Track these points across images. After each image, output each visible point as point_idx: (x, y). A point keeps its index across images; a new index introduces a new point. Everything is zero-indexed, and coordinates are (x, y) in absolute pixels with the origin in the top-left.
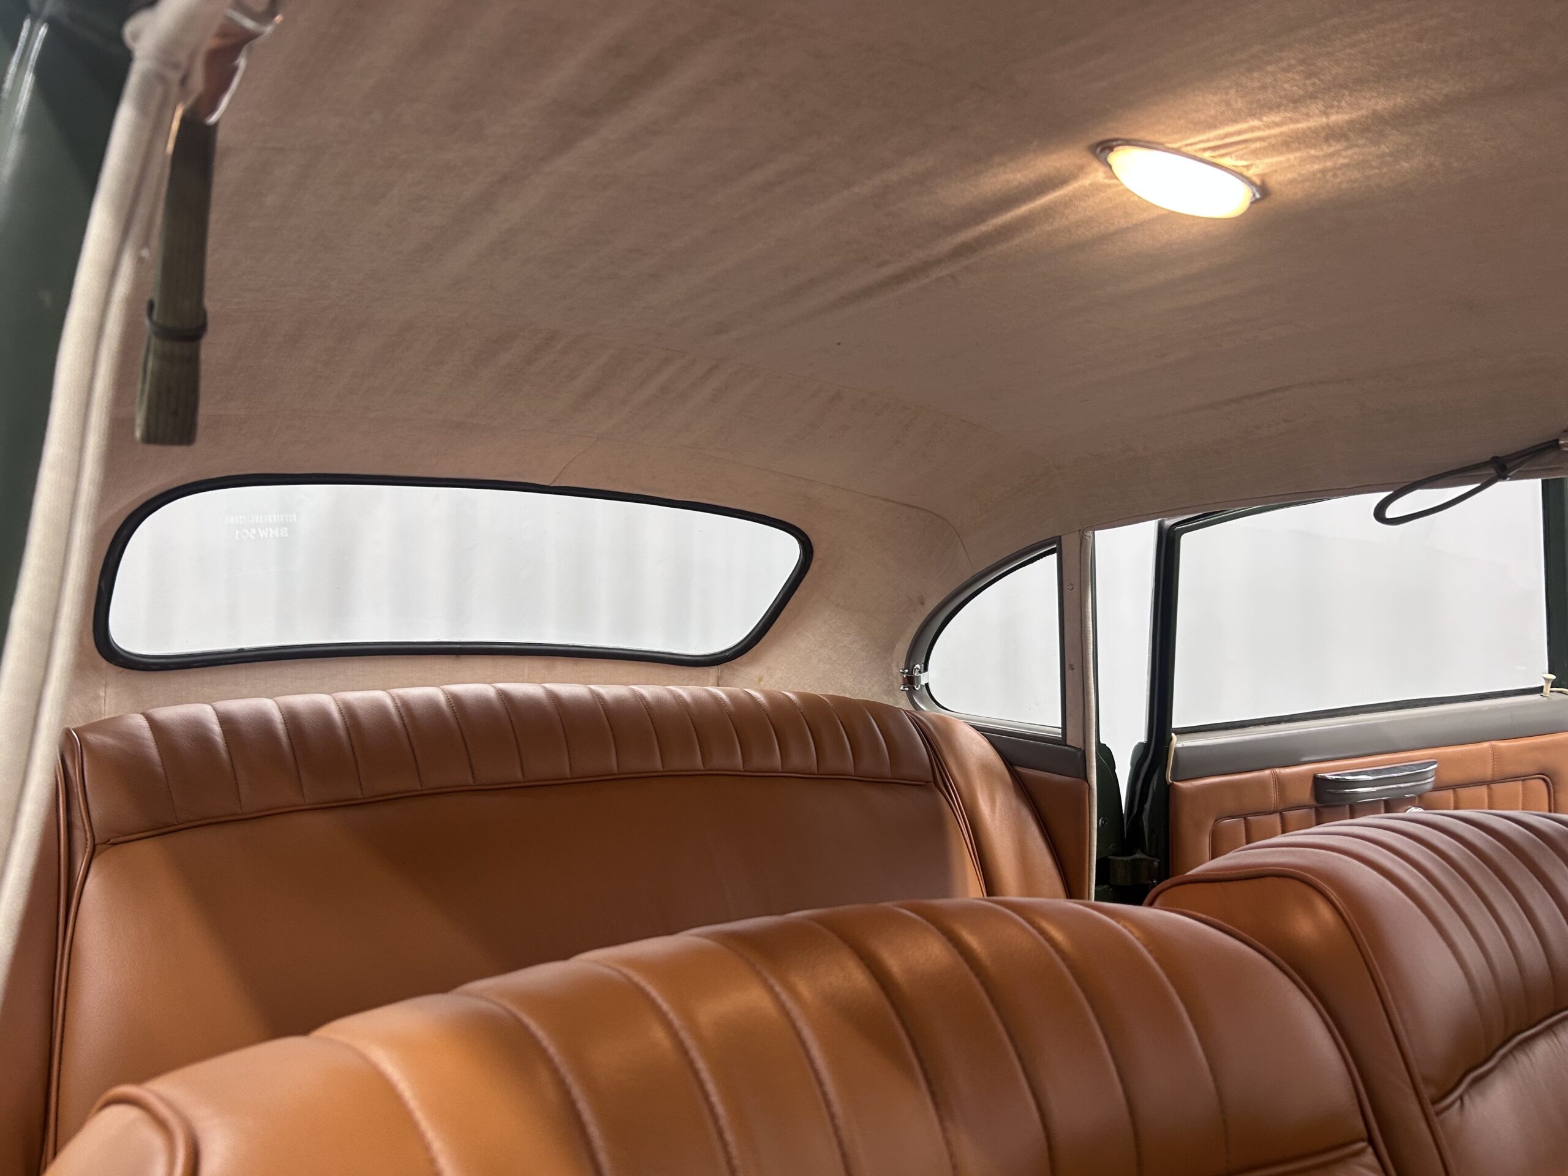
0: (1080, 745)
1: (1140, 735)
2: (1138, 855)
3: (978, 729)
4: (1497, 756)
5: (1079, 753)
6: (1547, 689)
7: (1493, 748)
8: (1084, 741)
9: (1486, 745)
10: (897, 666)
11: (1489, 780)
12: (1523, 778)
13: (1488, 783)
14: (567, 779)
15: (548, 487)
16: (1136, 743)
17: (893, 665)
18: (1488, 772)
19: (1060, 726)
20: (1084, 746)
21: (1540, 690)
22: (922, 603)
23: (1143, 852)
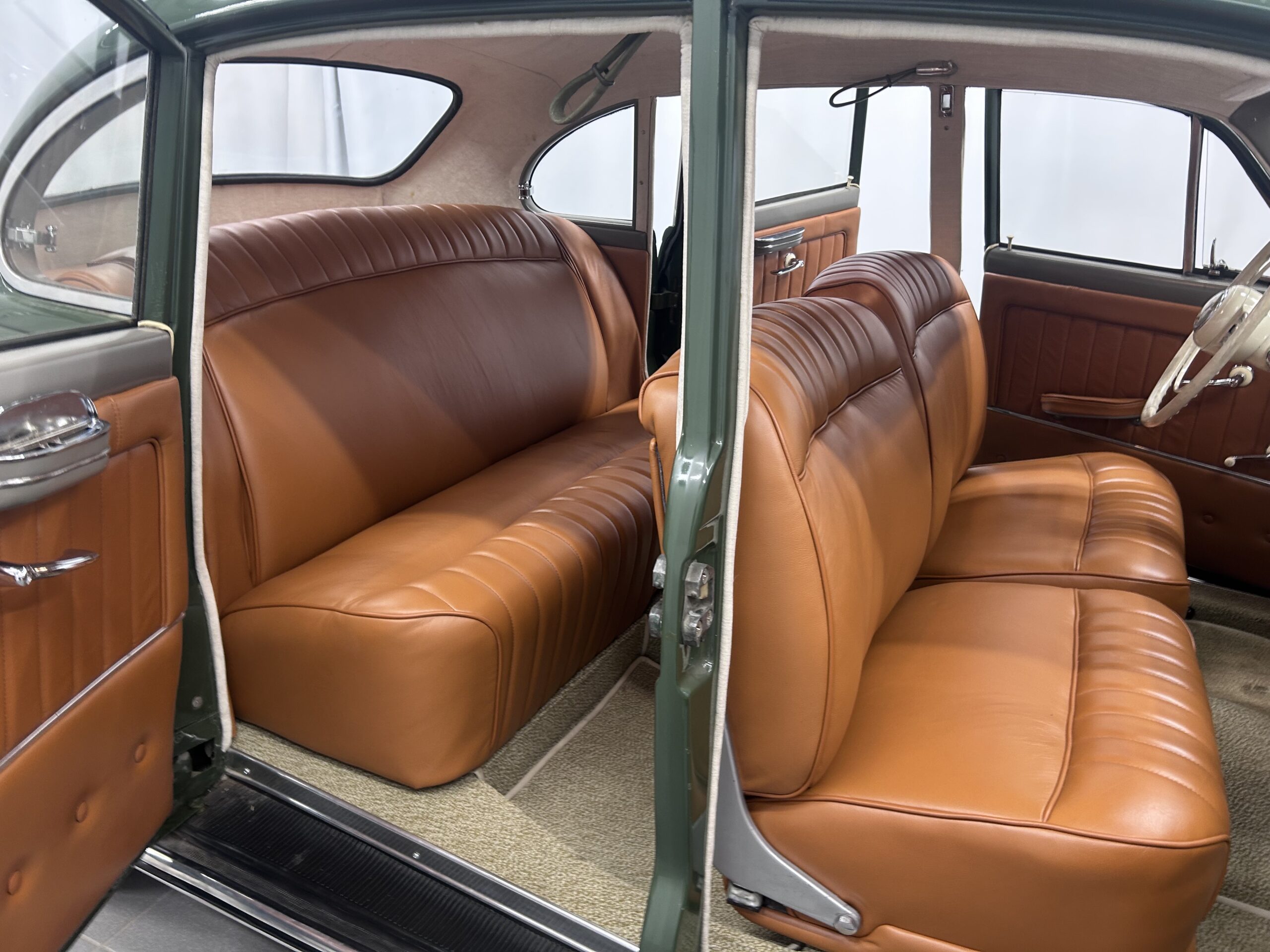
0: (645, 230)
1: (671, 223)
2: (666, 292)
3: (577, 223)
4: (827, 222)
5: (644, 235)
6: (849, 184)
7: (826, 218)
8: (647, 227)
9: (823, 217)
10: (513, 183)
11: (822, 235)
12: (835, 233)
13: (821, 237)
14: (393, 270)
15: (325, 61)
16: (667, 227)
17: (510, 182)
18: (822, 231)
19: (632, 219)
20: (647, 231)
21: (845, 185)
22: (534, 139)
23: (667, 290)
